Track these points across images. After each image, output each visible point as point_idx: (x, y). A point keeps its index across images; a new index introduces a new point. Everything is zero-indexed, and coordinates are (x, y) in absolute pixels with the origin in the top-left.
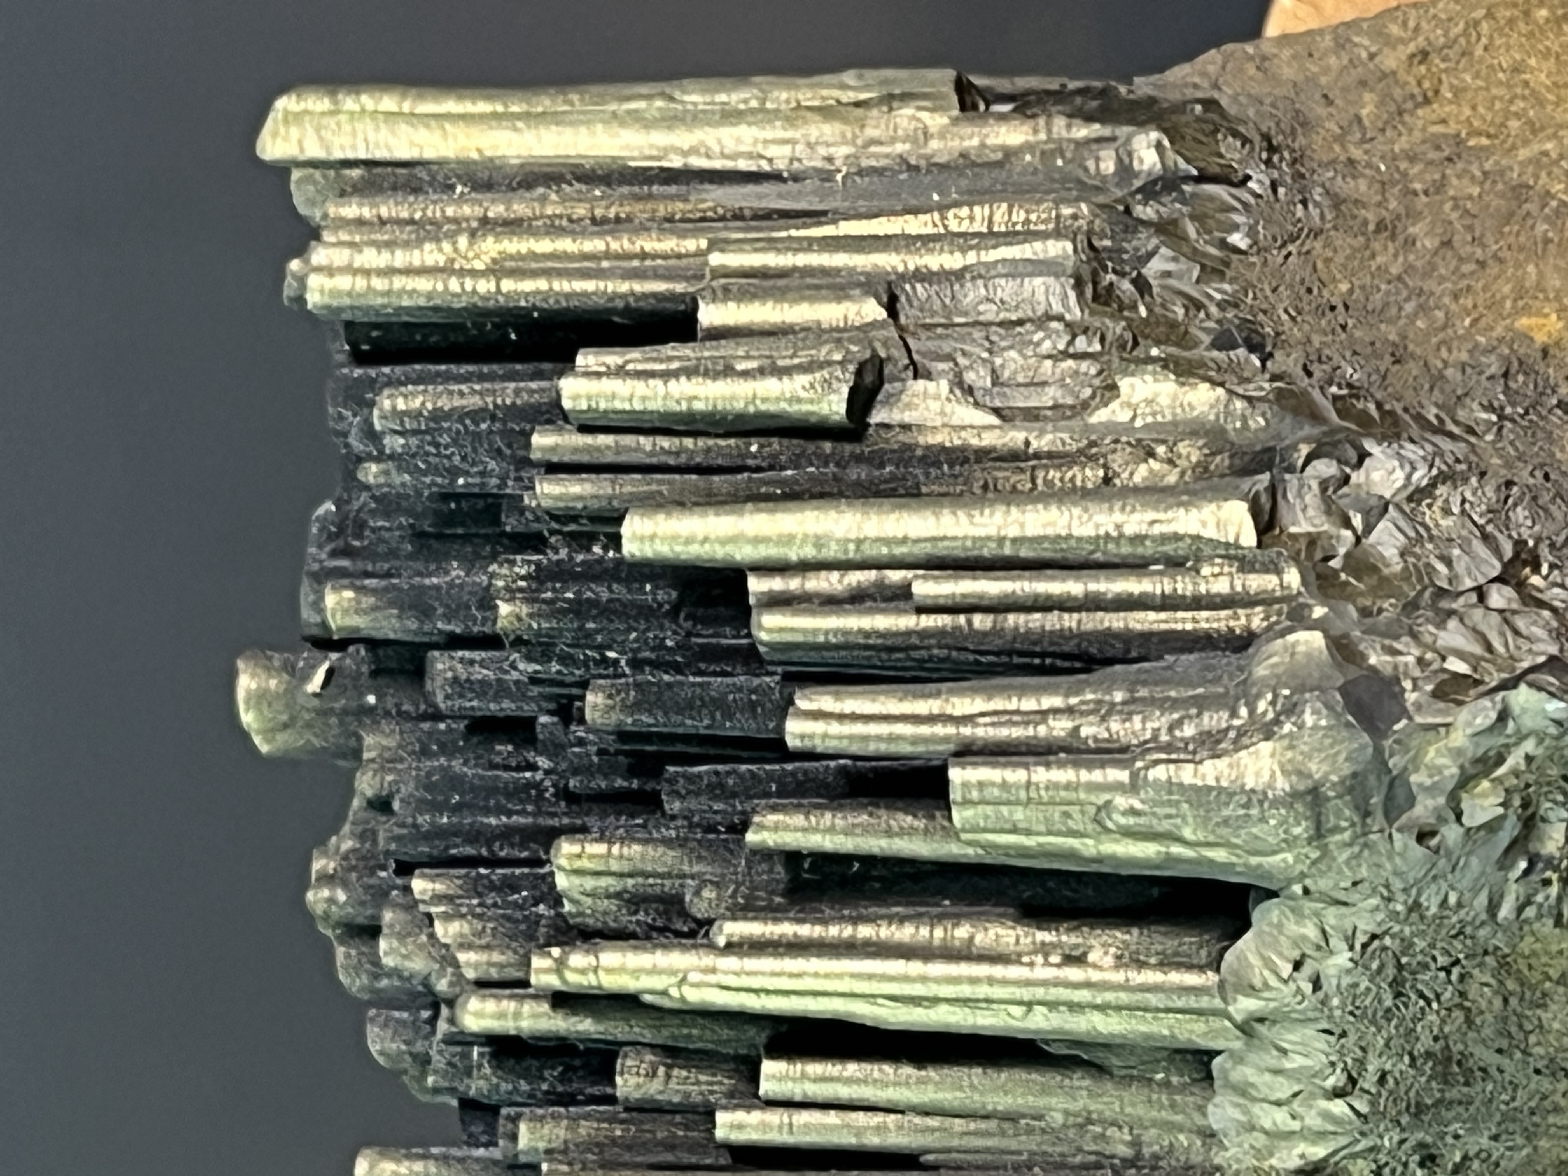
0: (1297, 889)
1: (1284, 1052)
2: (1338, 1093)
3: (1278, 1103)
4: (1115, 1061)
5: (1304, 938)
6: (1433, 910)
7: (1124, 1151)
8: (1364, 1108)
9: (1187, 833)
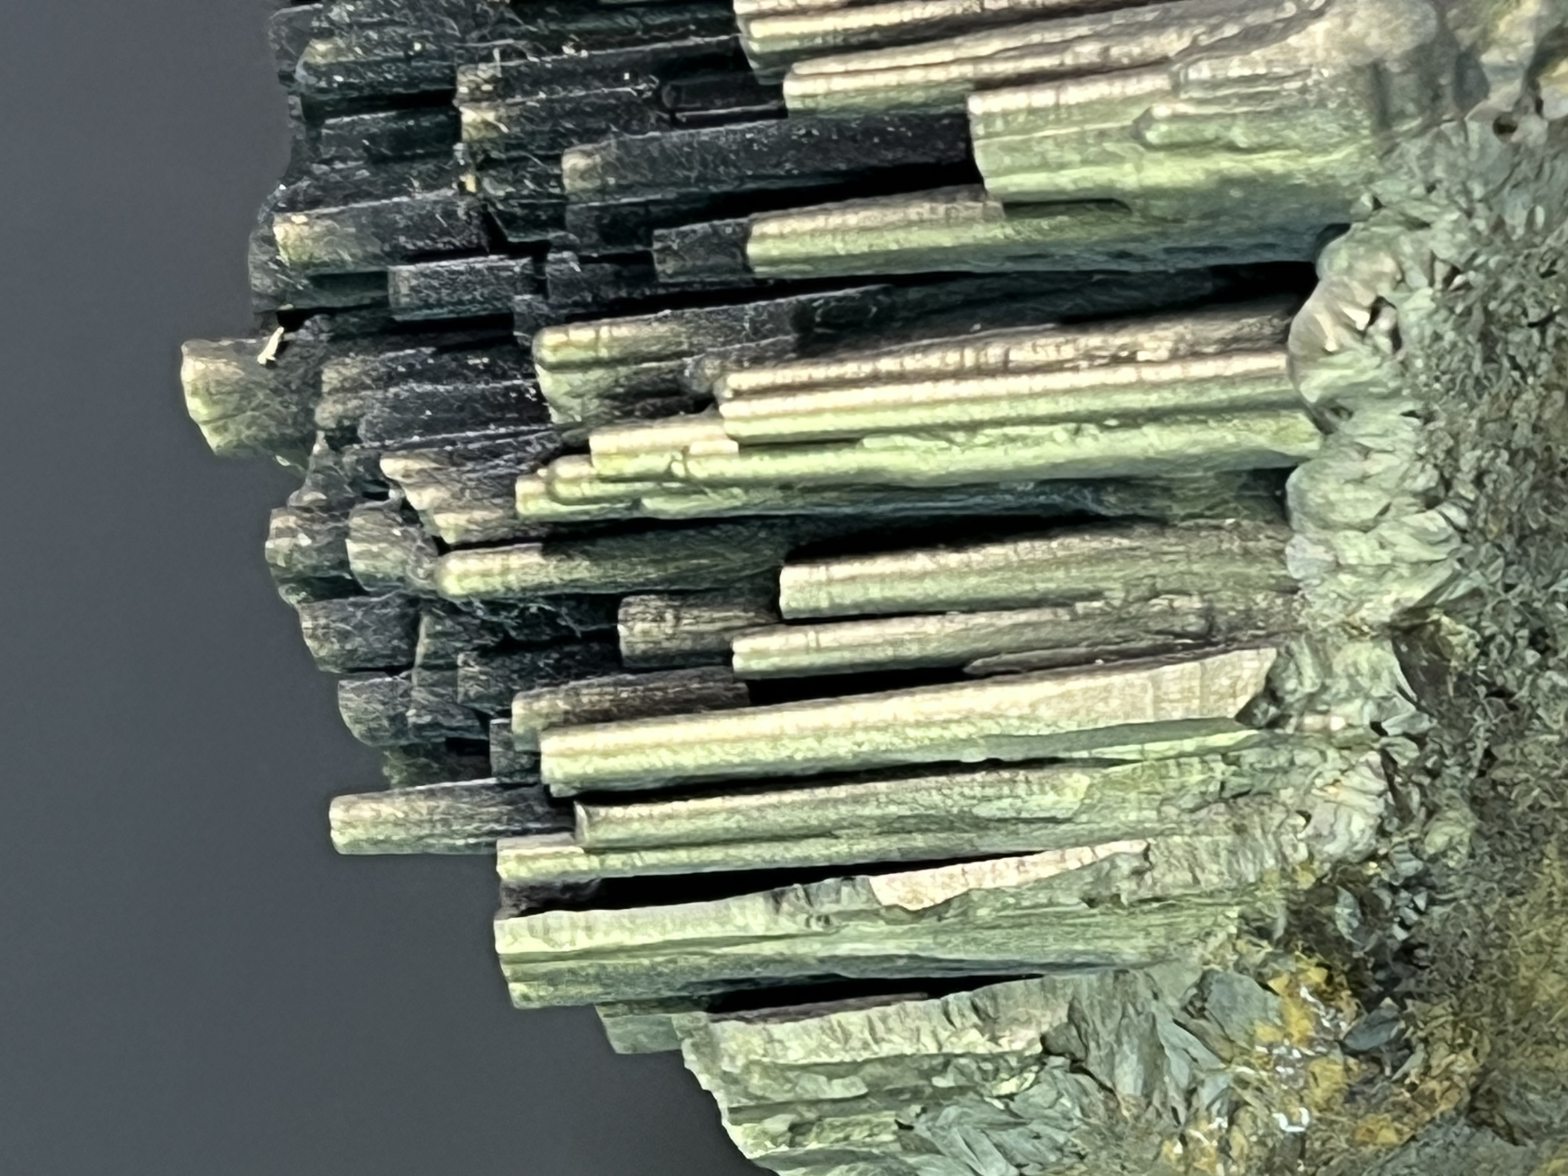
0: (1366, 201)
1: (1366, 452)
2: (1430, 501)
3: (1365, 528)
4: (1178, 510)
5: (1379, 276)
6: (1520, 231)
7: (1195, 624)
8: (1461, 519)
9: (1239, 135)
